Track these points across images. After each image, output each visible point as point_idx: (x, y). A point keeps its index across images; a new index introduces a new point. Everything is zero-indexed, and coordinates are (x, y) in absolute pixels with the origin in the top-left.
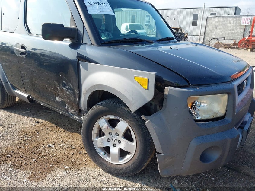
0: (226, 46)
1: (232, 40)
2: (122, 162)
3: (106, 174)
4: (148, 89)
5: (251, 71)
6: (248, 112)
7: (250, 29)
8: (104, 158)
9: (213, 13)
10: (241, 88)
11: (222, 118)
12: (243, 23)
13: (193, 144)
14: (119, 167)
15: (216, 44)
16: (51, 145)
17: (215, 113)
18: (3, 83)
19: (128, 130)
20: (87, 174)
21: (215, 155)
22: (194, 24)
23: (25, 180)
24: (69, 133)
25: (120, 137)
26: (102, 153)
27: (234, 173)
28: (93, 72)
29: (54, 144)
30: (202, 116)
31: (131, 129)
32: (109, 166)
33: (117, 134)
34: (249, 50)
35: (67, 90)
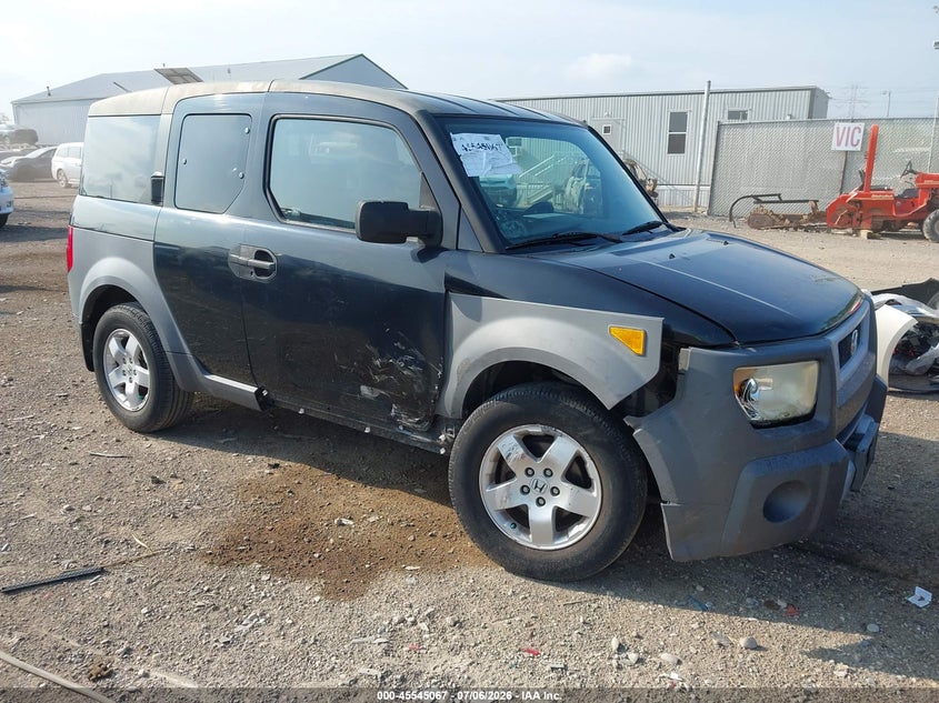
0: (787, 221)
1: (807, 201)
2: (563, 542)
3: (517, 580)
4: (644, 355)
5: (868, 308)
6: (866, 413)
7: (863, 167)
8: (514, 538)
9: (736, 109)
10: (845, 348)
11: (807, 418)
12: (839, 144)
13: (747, 476)
14: (554, 556)
15: (754, 215)
16: (345, 521)
17: (791, 406)
18: (169, 355)
19: (578, 460)
20: (471, 581)
21: (797, 504)
22: (677, 145)
23: (317, 599)
24: (378, 491)
25: (557, 480)
26: (506, 527)
27: (839, 567)
28: (493, 318)
29: (350, 519)
30: (763, 413)
31: (586, 456)
32: (527, 556)
33: (548, 473)
34: (864, 233)
35: (406, 367)
